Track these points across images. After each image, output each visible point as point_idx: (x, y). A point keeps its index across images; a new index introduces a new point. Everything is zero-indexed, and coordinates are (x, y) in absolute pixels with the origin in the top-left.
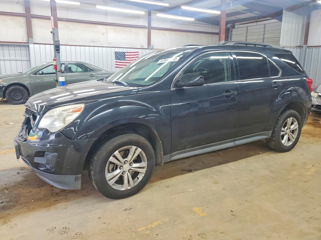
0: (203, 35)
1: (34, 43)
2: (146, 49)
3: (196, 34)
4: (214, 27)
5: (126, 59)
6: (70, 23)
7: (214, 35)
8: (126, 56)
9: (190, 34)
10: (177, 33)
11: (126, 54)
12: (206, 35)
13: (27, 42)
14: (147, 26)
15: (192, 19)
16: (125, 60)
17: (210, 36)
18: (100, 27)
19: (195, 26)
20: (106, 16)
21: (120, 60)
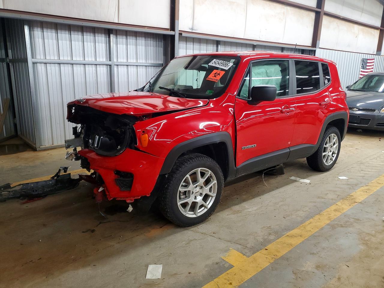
1: (320, 48)
2: (374, 55)
5: (367, 67)
8: (368, 64)
11: (368, 61)
13: (311, 45)
16: (367, 69)
20: (362, 13)
21: (364, 69)
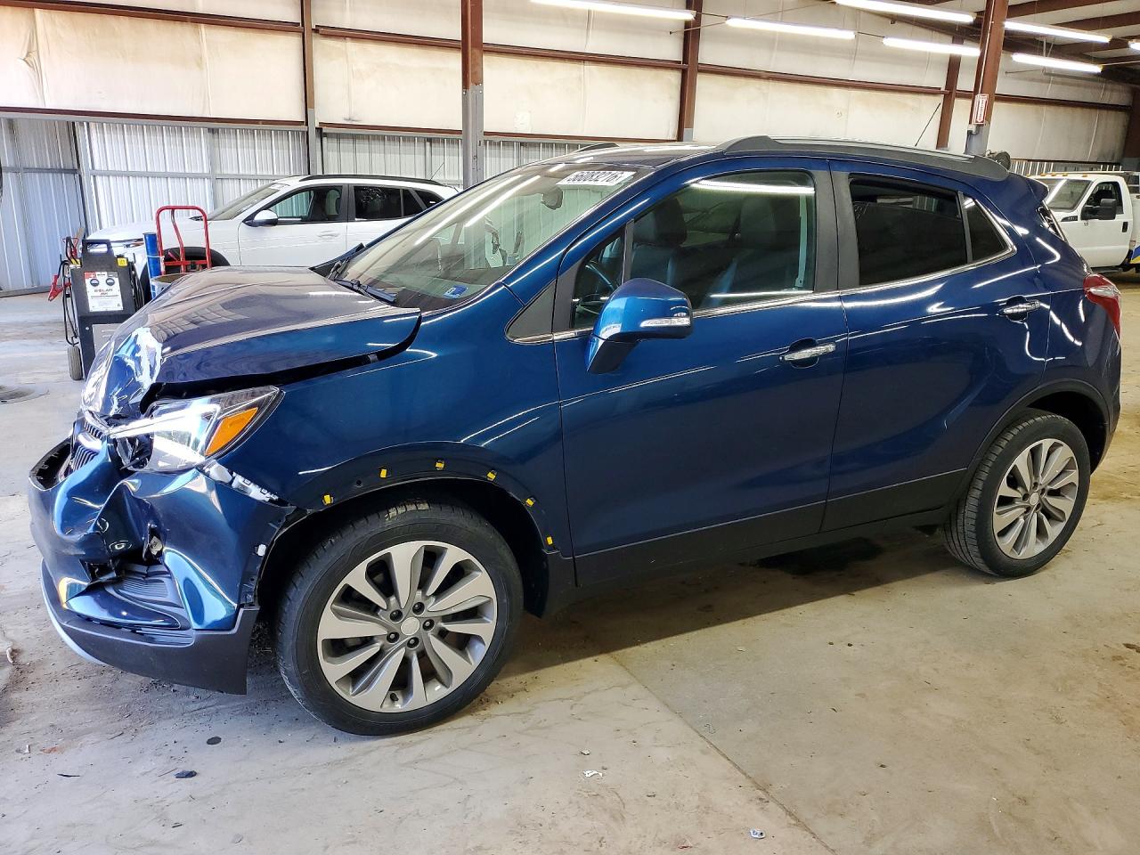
0: (1078, 111)
3: (1061, 109)
4: (1109, 86)
6: (772, 83)
7: (1104, 113)
9: (1045, 108)
10: (1014, 106)
12: (1087, 111)
14: (943, 89)
15: (1097, 69)
17: (1095, 114)
18: (835, 91)
19: (1063, 84)
20: (852, 61)
